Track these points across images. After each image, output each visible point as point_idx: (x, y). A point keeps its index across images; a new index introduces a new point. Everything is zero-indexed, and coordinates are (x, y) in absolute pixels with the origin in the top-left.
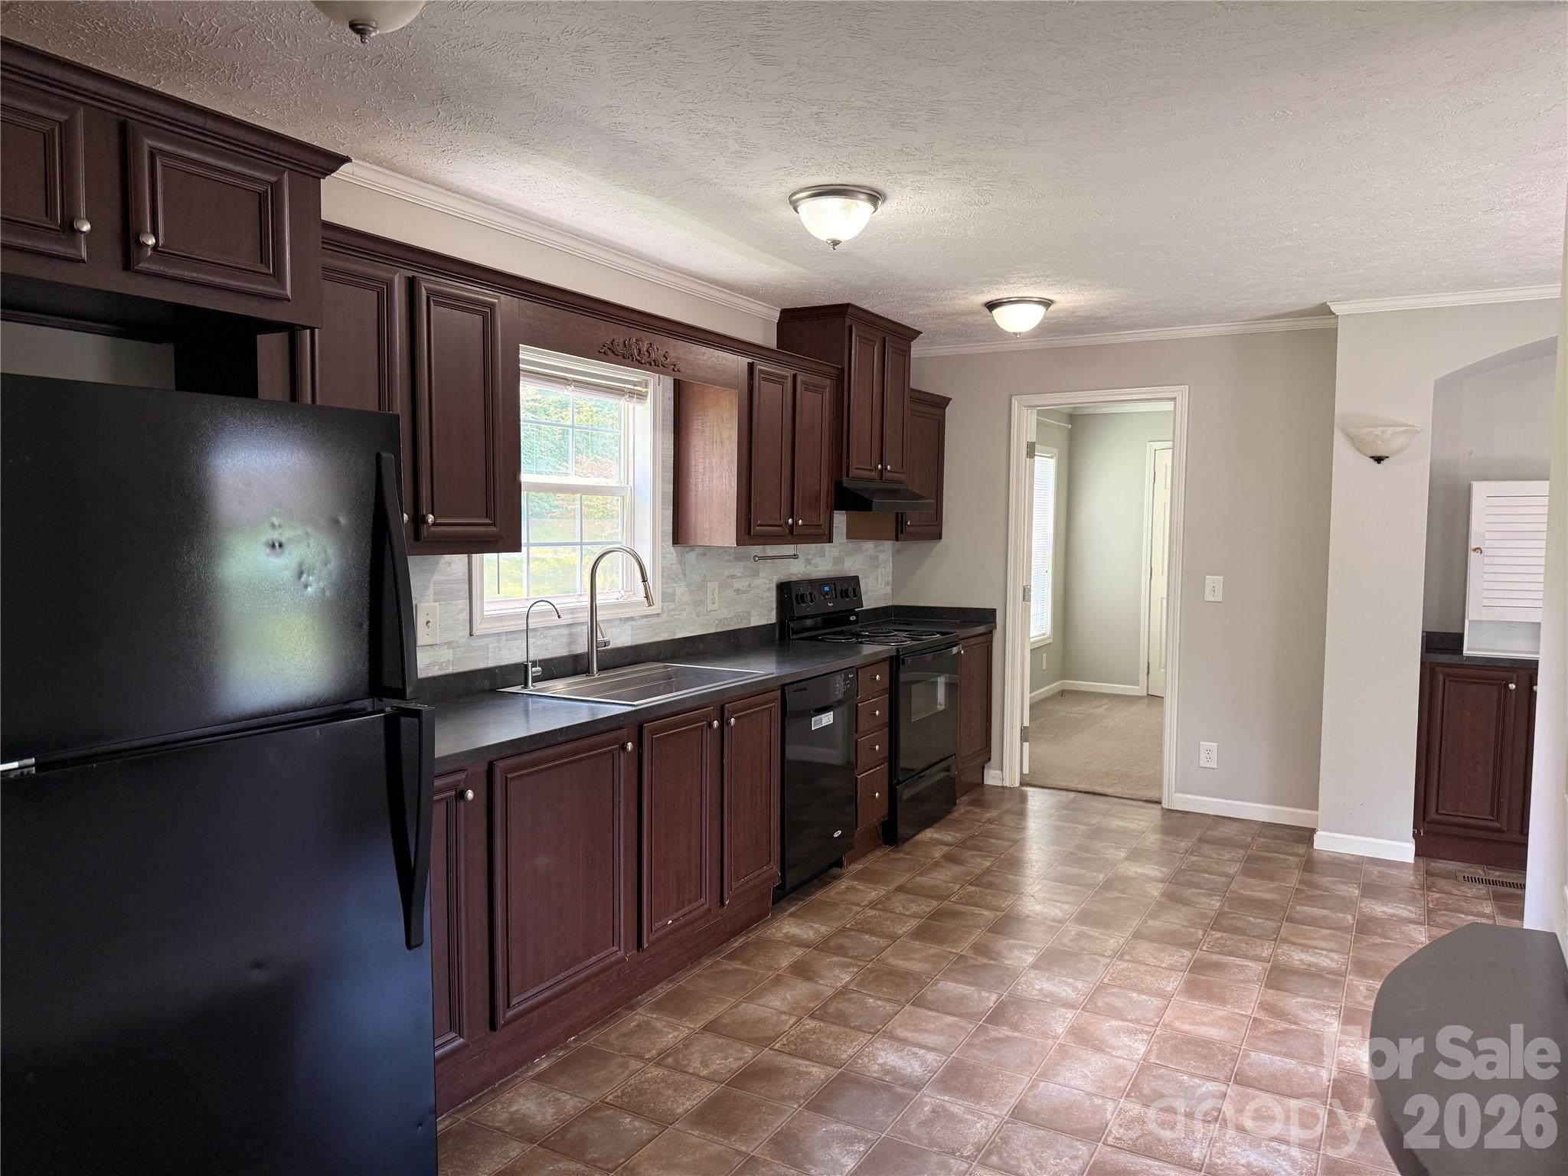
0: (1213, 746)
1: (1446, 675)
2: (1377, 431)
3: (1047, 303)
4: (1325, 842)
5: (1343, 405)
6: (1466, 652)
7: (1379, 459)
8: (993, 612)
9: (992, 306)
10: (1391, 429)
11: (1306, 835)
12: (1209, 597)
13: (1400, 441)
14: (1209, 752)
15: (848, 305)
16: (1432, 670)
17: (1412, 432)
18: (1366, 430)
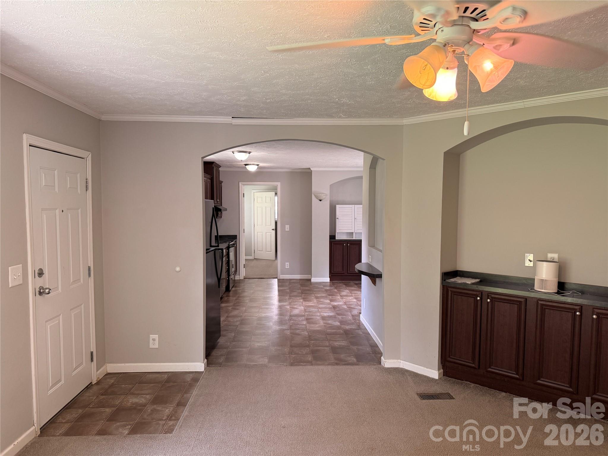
0: (288, 263)
1: (334, 244)
2: (321, 195)
3: (258, 165)
4: (313, 280)
5: (314, 189)
6: (336, 239)
7: (320, 200)
8: (236, 236)
9: (246, 165)
10: (323, 194)
11: (310, 280)
12: (286, 230)
13: (324, 197)
14: (287, 265)
15: (214, 162)
16: (331, 243)
17: (326, 195)
18: (319, 195)
